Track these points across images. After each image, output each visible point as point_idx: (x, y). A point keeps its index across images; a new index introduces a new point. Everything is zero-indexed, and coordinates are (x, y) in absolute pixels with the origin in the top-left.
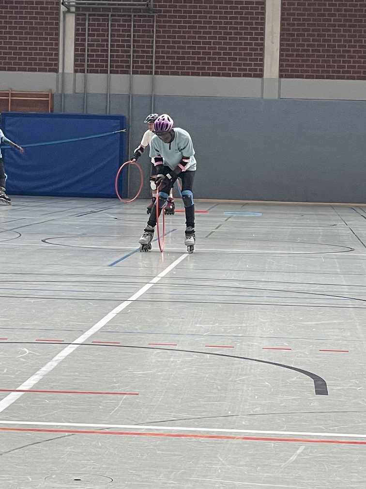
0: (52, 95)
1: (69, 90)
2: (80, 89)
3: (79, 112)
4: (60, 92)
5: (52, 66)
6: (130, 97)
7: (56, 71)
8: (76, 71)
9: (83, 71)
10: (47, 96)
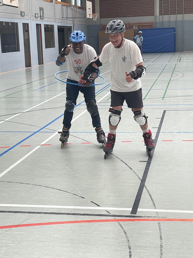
0: (153, 23)
1: (158, 21)
2: (161, 20)
3: (161, 27)
4: (155, 22)
5: (153, 14)
6: (176, 22)
7: (154, 15)
8: (160, 15)
9: (162, 15)
10: (151, 23)
